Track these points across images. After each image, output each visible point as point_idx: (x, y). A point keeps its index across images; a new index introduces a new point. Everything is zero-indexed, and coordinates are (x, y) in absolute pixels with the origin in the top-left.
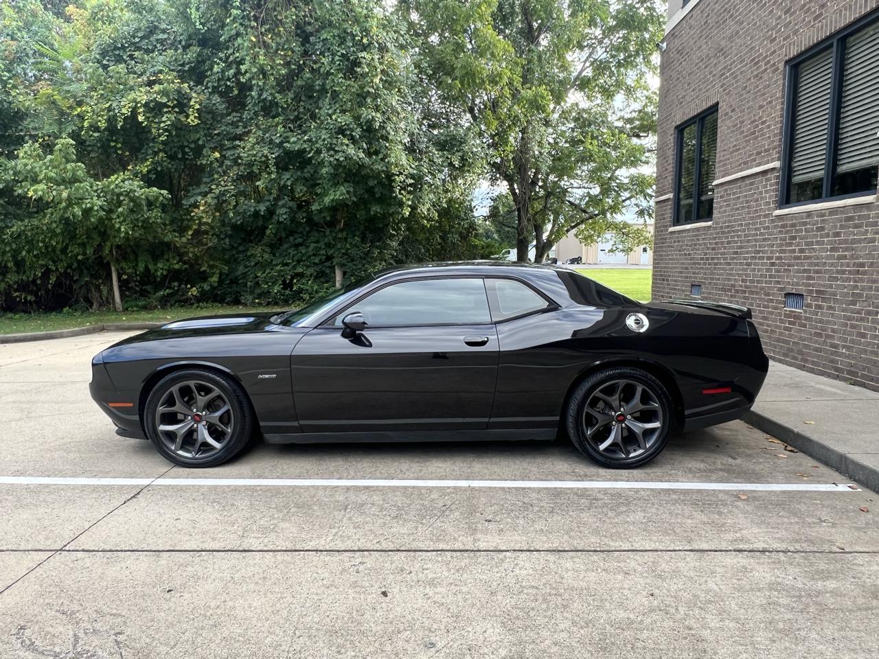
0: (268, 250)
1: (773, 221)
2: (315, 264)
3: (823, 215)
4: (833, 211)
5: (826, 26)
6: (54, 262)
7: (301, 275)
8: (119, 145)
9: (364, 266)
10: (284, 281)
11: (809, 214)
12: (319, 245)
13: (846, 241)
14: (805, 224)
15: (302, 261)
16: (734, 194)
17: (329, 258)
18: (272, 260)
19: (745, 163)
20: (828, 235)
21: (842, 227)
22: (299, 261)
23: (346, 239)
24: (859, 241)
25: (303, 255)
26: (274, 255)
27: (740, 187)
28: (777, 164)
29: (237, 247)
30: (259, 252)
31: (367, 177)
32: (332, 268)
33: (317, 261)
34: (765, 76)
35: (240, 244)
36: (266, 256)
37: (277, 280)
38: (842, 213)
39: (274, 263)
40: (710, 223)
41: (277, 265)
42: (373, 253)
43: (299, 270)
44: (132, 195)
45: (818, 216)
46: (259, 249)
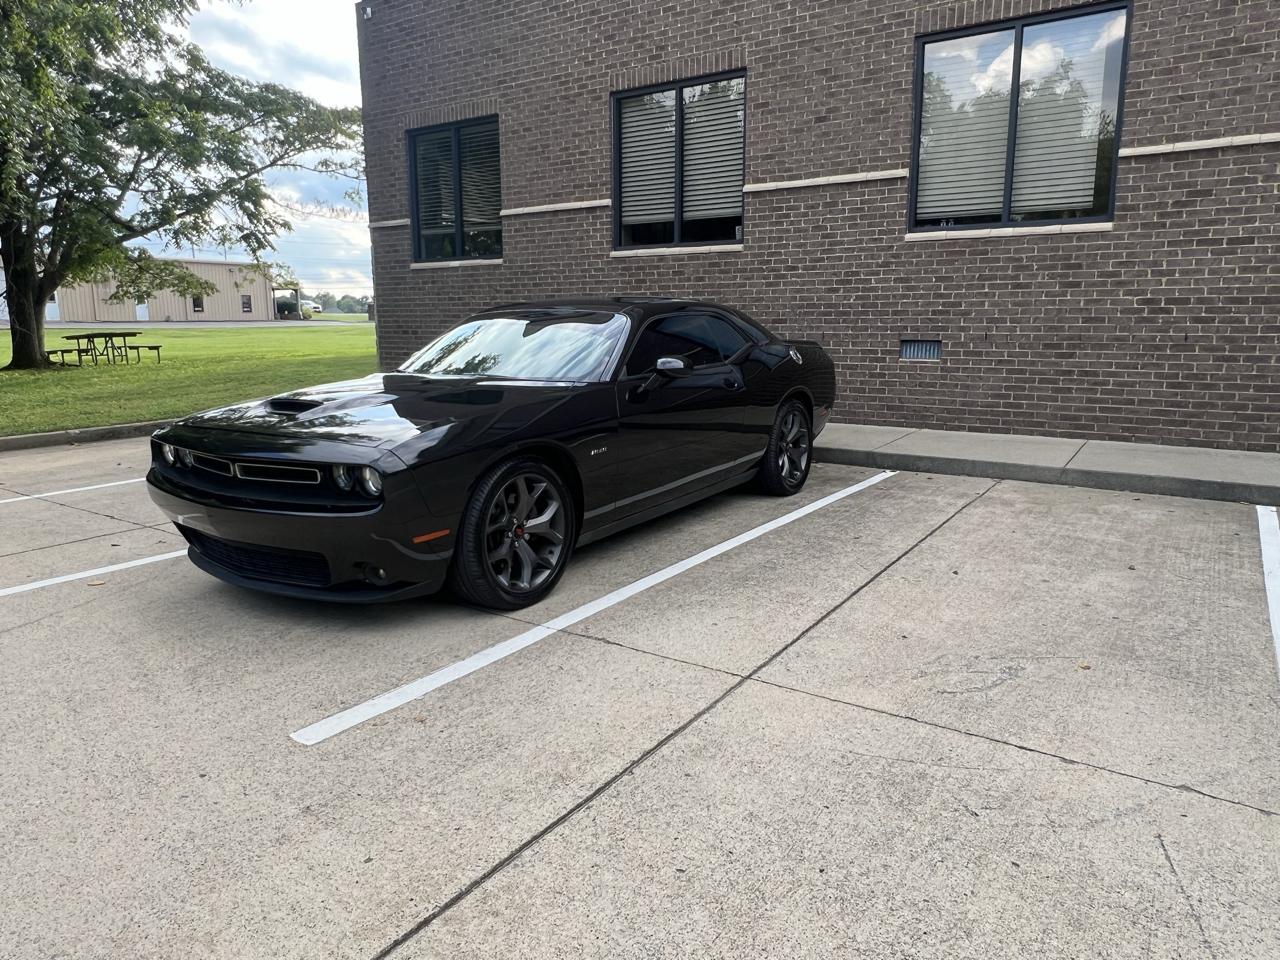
1: (609, 263)
3: (683, 260)
4: (692, 256)
5: (668, 69)
11: (662, 258)
13: (712, 286)
14: (658, 267)
16: (540, 229)
19: (555, 195)
20: (689, 280)
21: (705, 272)
24: (728, 286)
27: (550, 222)
28: (608, 202)
34: (580, 101)
38: (704, 258)
40: (499, 261)
45: (674, 260)
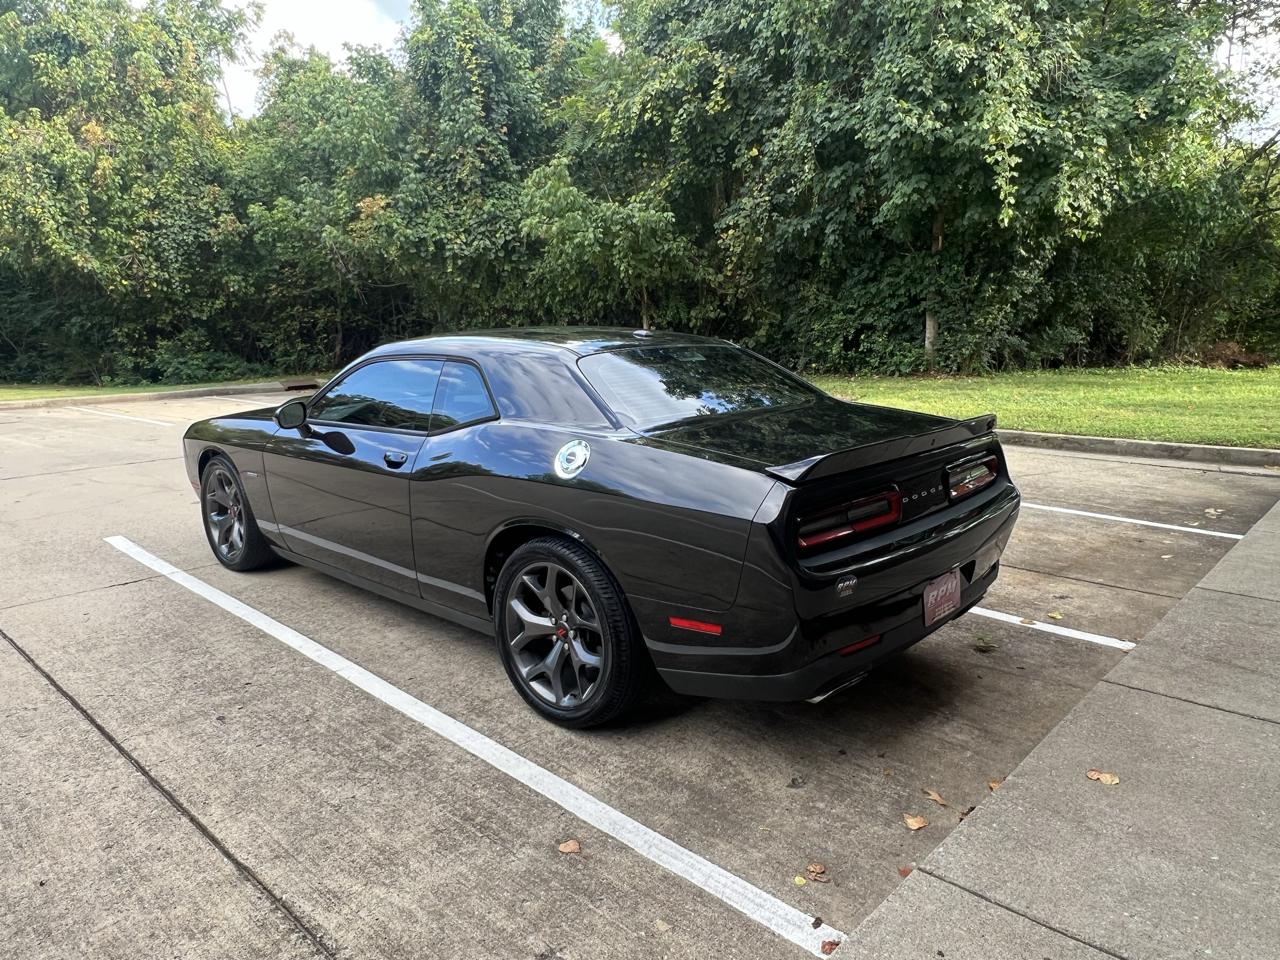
0: (827, 289)
2: (892, 310)
6: (580, 309)
7: (871, 328)
8: (645, 156)
9: (968, 313)
10: (846, 338)
12: (897, 280)
15: (871, 305)
17: (915, 301)
18: (830, 306)
22: (868, 306)
23: (940, 267)
25: (874, 296)
26: (835, 298)
29: (786, 287)
30: (812, 292)
31: (953, 161)
32: (921, 317)
33: (894, 306)
35: (791, 282)
36: (822, 298)
37: (837, 335)
39: (834, 308)
41: (838, 312)
42: (985, 292)
43: (868, 320)
44: (629, 222)
46: (814, 288)
